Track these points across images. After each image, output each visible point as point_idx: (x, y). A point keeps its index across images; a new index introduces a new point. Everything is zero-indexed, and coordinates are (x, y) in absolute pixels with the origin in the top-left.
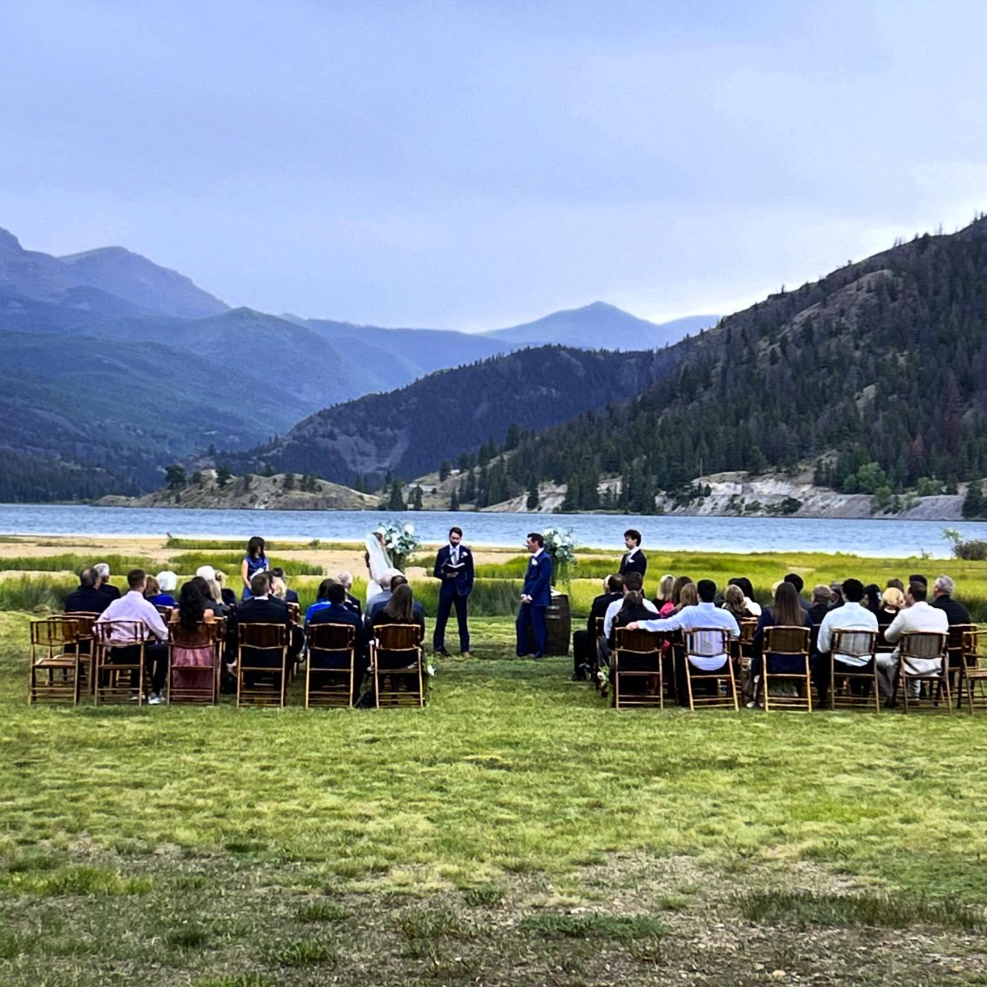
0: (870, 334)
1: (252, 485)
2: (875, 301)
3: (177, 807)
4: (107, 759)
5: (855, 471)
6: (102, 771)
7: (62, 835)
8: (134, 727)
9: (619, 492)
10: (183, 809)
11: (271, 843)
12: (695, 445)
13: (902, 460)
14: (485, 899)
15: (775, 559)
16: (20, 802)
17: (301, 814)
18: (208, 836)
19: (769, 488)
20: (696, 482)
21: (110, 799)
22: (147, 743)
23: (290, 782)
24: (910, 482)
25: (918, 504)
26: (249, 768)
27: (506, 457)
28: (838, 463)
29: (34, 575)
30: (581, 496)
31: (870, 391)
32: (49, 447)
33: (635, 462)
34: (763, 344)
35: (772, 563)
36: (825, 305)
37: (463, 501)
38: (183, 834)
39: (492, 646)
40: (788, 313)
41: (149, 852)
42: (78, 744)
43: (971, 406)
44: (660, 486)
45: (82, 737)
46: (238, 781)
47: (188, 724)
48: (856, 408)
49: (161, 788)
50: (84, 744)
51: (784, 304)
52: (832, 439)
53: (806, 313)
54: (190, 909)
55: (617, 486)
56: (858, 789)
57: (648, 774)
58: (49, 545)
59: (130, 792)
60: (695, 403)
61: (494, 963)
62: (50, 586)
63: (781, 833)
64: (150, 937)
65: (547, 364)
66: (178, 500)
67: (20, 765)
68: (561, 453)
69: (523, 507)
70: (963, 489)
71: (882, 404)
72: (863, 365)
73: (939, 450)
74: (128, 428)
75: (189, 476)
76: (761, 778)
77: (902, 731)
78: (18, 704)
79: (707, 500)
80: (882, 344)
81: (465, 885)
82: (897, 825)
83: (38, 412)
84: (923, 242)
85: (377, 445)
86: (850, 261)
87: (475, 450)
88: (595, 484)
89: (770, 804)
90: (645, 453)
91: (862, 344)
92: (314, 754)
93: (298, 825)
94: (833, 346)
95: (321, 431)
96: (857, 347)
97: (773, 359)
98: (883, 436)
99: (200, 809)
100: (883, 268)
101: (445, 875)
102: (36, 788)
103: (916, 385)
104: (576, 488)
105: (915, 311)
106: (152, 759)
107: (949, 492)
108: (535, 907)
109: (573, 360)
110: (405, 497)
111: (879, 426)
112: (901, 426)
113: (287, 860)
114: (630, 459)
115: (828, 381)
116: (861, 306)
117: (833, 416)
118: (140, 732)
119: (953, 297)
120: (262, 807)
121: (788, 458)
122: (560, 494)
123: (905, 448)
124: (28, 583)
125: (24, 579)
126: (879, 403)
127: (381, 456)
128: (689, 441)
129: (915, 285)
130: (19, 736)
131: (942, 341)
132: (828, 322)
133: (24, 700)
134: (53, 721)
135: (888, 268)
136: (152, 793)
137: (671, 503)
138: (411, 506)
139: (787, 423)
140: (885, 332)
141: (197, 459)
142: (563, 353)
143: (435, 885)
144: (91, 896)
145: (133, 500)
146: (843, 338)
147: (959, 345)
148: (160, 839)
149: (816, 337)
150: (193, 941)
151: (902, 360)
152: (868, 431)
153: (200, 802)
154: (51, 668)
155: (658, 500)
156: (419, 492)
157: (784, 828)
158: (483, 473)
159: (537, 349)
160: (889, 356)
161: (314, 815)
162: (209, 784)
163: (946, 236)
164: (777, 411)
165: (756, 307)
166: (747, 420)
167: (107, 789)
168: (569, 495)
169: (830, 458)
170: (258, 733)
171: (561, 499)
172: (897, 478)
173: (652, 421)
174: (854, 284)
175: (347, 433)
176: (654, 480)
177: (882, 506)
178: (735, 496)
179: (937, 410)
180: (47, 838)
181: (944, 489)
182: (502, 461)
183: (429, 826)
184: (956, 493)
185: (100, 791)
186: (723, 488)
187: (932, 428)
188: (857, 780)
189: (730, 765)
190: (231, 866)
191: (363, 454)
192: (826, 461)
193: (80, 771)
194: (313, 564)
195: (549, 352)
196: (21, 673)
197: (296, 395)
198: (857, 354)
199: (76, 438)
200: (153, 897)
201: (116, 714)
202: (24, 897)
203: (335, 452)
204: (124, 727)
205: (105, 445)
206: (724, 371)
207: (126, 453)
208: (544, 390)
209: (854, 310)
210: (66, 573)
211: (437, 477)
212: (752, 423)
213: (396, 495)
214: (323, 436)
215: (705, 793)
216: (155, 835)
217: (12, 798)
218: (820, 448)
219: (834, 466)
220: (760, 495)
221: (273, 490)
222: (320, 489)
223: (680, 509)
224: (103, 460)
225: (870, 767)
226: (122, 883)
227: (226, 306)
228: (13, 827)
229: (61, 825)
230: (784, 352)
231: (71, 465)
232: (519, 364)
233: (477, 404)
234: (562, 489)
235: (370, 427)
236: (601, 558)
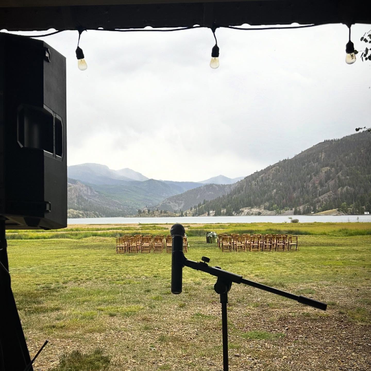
0: (275, 179)
1: (154, 213)
2: (275, 173)
3: (145, 270)
4: (131, 263)
5: (272, 206)
6: (131, 265)
7: (125, 275)
8: (135, 257)
9: (225, 212)
10: (146, 271)
11: (161, 276)
12: (240, 202)
13: (281, 204)
14: (199, 284)
15: (256, 224)
16: (117, 270)
17: (166, 271)
18: (150, 274)
19: (255, 210)
20: (240, 210)
21: (133, 269)
22: (138, 260)
23: (164, 266)
24: (283, 208)
25: (285, 212)
26: (157, 263)
27: (203, 206)
28: (269, 205)
29: (115, 231)
30: (218, 213)
31: (275, 191)
32: (116, 207)
33: (228, 206)
34: (253, 182)
35: (255, 225)
36: (265, 174)
37: (195, 214)
38: (145, 274)
39: (201, 242)
40: (258, 176)
41: (140, 278)
42: (125, 260)
43: (295, 193)
44: (234, 210)
45: (126, 259)
46: (155, 266)
47: (145, 257)
48: (272, 194)
49: (141, 267)
50: (127, 260)
51: (257, 174)
52: (268, 200)
53: (262, 176)
54: (148, 286)
55: (225, 211)
56: (267, 265)
57: (228, 263)
58: (117, 225)
59: (136, 268)
60: (240, 194)
61: (200, 294)
62: (118, 233)
63: (252, 273)
64: (141, 291)
65: (211, 187)
66: (140, 216)
67: (116, 264)
68: (214, 205)
69: (207, 215)
70: (294, 209)
71: (277, 193)
72: (273, 185)
73: (289, 202)
74: (131, 202)
75: (142, 211)
76: (249, 264)
77: (277, 255)
78: (115, 254)
79: (243, 213)
80: (277, 181)
81: (195, 282)
82: (273, 271)
83: (114, 200)
84: (285, 161)
85: (178, 204)
86: (270, 165)
87: (197, 205)
88: (221, 210)
89: (251, 267)
90: (230, 204)
91: (273, 181)
92: (168, 261)
93: (165, 272)
94: (267, 182)
95: (167, 202)
96: (272, 182)
97: (255, 185)
98: (278, 199)
99: (148, 270)
100: (277, 166)
101: (191, 280)
102: (119, 268)
103: (284, 189)
104: (217, 212)
105: (283, 174)
106: (139, 262)
107: (291, 210)
108: (207, 285)
109: (216, 187)
110: (184, 214)
111: (276, 197)
112: (281, 197)
113: (164, 278)
114: (227, 205)
115: (266, 189)
116: (273, 174)
117: (268, 196)
118: (137, 258)
119: (291, 171)
120: (159, 270)
121: (259, 204)
122: (214, 213)
123: (282, 201)
124: (114, 232)
125: (113, 232)
126: (276, 193)
127: (179, 206)
128: (239, 202)
129: (283, 169)
130: (115, 259)
131: (289, 180)
132: (266, 177)
133: (115, 253)
134: (121, 257)
135: (278, 166)
136: (140, 268)
137: (236, 214)
138: (185, 216)
139: (258, 197)
140: (278, 179)
141: (144, 208)
142: (214, 185)
143: (190, 282)
144: (131, 285)
145: (132, 216)
146: (269, 180)
147: (292, 181)
148: (142, 275)
149: (264, 180)
150: (148, 291)
151: (281, 184)
152: (274, 198)
153: (148, 269)
154: (120, 247)
155: (233, 213)
156: (187, 213)
157: (253, 272)
158: (199, 209)
159: (209, 185)
160: (279, 183)
161: (168, 271)
162: (150, 266)
163: (289, 159)
164: (256, 195)
165: (252, 175)
166: (250, 197)
167: (132, 268)
168: (216, 213)
169: (267, 204)
170: (158, 258)
171: (214, 214)
172: (280, 207)
173: (232, 198)
174: (271, 170)
175: (172, 202)
176: (232, 209)
177: (278, 213)
178: (248, 212)
179: (288, 194)
180: (122, 275)
181: (290, 209)
182: (202, 207)
183: (189, 273)
184: (292, 210)
185: (131, 268)
186: (246, 210)
187: (287, 197)
188: (267, 263)
189: (243, 261)
190: (154, 280)
191: (175, 206)
192: (266, 204)
193: (127, 264)
194: (166, 228)
195: (211, 185)
196: (114, 248)
197: (162, 195)
198: (272, 183)
199: (121, 205)
200: (141, 284)
201: (132, 255)
202: (120, 285)
203: (170, 206)
204: (134, 257)
205: (126, 206)
206: (246, 188)
207: (130, 207)
208: (210, 193)
209: (271, 175)
210: (120, 230)
211: (190, 210)
212: (251, 197)
213: (182, 214)
214: (168, 203)
215: (239, 266)
216: (141, 275)
217: (116, 269)
218: (265, 202)
219: (268, 206)
220: (253, 211)
221: (158, 213)
222: (167, 213)
223: (237, 215)
224: (126, 209)
225: (270, 261)
226: (136, 282)
227: (148, 178)
228: (117, 274)
229: (125, 273)
230: (257, 183)
231: (120, 210)
232: (205, 187)
233: (198, 195)
234: (214, 212)
235: (177, 201)
236: (221, 225)
